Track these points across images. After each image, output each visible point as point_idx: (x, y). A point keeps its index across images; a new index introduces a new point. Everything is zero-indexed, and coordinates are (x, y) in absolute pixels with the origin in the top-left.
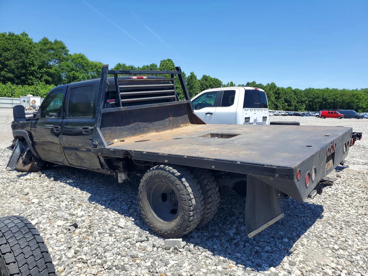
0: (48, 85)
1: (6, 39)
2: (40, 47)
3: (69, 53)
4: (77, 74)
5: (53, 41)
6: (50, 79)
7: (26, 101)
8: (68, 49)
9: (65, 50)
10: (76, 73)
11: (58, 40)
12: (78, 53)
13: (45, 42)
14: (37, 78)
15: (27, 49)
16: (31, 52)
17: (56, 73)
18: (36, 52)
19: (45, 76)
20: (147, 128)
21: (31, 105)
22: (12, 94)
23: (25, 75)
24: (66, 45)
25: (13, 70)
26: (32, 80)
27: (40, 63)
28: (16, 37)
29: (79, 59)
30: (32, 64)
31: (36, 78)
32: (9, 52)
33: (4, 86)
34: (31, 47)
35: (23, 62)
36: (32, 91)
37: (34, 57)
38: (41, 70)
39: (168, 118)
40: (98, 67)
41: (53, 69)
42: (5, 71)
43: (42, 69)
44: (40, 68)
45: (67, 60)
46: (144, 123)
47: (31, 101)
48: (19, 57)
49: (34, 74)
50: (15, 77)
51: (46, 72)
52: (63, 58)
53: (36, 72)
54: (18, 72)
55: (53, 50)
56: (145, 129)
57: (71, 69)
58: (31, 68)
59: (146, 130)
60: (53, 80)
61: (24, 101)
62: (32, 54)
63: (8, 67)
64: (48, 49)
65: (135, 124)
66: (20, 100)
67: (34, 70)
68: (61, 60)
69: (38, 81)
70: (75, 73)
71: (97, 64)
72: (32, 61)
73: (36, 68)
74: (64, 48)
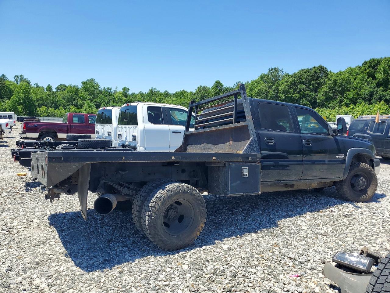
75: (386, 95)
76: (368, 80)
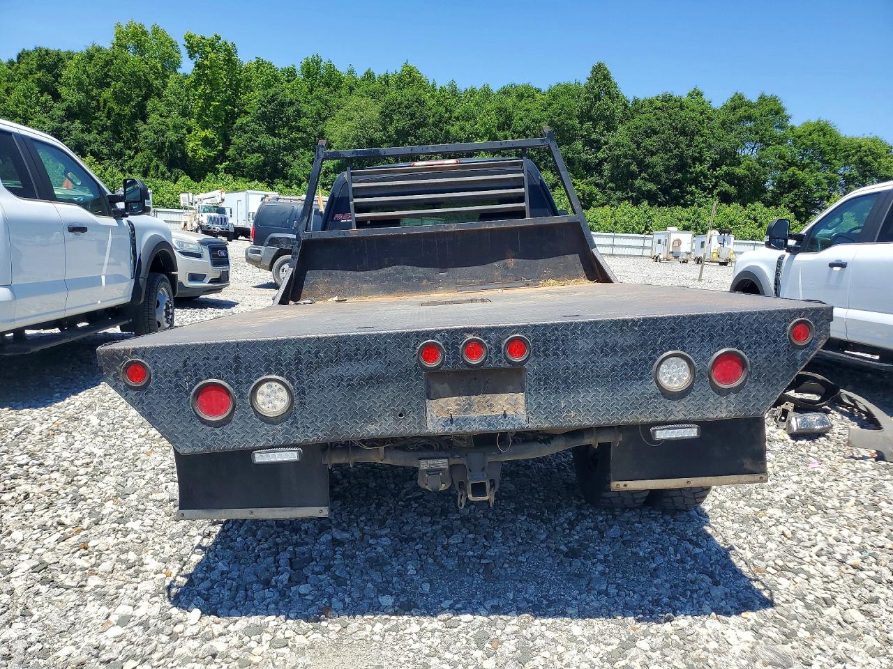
0: (724, 205)
1: (656, 108)
2: (722, 118)
3: (791, 123)
4: (801, 174)
5: (754, 100)
6: (733, 190)
7: (663, 240)
8: (788, 113)
9: (782, 118)
10: (800, 172)
11: (768, 94)
12: (814, 120)
13: (737, 103)
14: (704, 189)
15: (691, 126)
16: (700, 131)
17: (747, 177)
18: (712, 129)
19: (724, 183)
20: (429, 279)
21: (671, 250)
22: (646, 229)
23: (679, 184)
24: (784, 105)
25: (658, 175)
26: (692, 193)
27: (717, 154)
28: (676, 101)
29: (815, 136)
30: (699, 159)
31: (702, 189)
32: (654, 138)
33: (635, 209)
34: (703, 120)
35: (681, 157)
36: (687, 220)
37: (705, 142)
38: (716, 170)
39: (502, 262)
40: (866, 151)
41: (743, 166)
42: (642, 179)
43: (718, 169)
44: (715, 165)
45: (781, 141)
46: (421, 269)
47: (672, 242)
48: (673, 146)
49: (701, 182)
50: (660, 190)
51: (727, 174)
52: (772, 137)
53: (705, 177)
54: (667, 178)
55: (751, 121)
56: (422, 282)
57: (787, 162)
58: (695, 167)
59: (427, 286)
60: (740, 191)
61: (659, 242)
62: (702, 136)
63: (650, 170)
64: (740, 120)
65: (395, 270)
66: (652, 239)
67: (700, 172)
68: (765, 142)
69: (705, 197)
70: (797, 172)
71: (863, 144)
72: (699, 153)
73: (704, 167)
74: (778, 112)
75: (90, 142)
76: (43, 99)
